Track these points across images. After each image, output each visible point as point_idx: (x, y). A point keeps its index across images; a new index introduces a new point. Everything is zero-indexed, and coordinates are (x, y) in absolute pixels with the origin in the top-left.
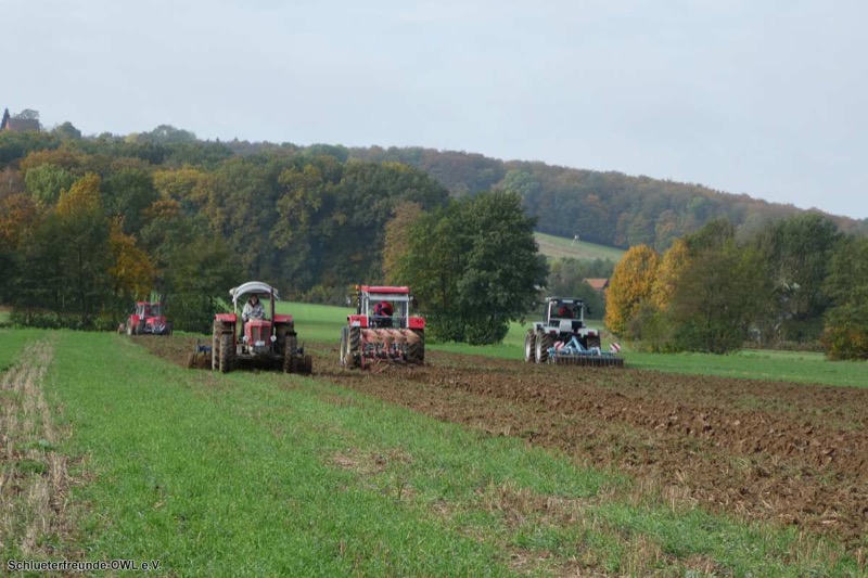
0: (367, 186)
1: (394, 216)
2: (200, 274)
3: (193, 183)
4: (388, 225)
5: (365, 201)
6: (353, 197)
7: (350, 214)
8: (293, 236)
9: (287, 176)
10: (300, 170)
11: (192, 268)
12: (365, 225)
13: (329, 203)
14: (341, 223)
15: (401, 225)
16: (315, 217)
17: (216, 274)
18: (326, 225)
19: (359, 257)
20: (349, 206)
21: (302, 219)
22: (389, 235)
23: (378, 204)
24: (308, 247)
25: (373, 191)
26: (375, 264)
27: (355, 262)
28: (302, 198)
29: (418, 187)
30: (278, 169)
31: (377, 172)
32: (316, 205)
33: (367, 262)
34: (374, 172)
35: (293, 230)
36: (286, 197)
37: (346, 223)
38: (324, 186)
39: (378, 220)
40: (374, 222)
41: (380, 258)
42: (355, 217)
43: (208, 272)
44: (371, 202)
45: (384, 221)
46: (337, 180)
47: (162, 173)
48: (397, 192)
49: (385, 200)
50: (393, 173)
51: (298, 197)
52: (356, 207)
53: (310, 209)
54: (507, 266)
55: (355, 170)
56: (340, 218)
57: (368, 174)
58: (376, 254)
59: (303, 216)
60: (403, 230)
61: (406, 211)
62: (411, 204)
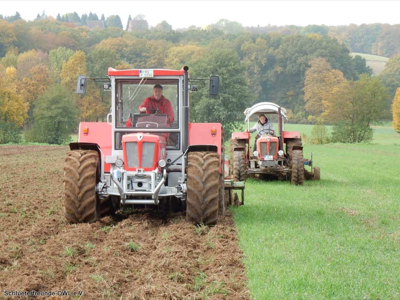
0: (294, 49)
1: (310, 67)
3: (193, 53)
4: (307, 72)
5: (293, 58)
6: (286, 57)
7: (285, 67)
8: (250, 81)
9: (246, 45)
10: (254, 42)
12: (294, 73)
13: (271, 62)
14: (279, 73)
15: (315, 72)
16: (264, 70)
18: (270, 74)
19: (291, 93)
20: (283, 62)
21: (256, 71)
22: (307, 79)
23: (301, 59)
24: (260, 88)
25: (296, 52)
26: (301, 97)
27: (290, 96)
28: (255, 58)
29: (325, 48)
30: (242, 42)
31: (301, 41)
32: (264, 62)
33: (297, 95)
34: (299, 40)
35: (250, 78)
36: (246, 58)
37: (282, 73)
38: (268, 52)
39: (301, 69)
40: (299, 71)
41: (303, 93)
42: (287, 68)
44: (296, 58)
45: (305, 70)
46: (277, 47)
47: (175, 48)
48: (312, 52)
49: (305, 57)
50: (311, 40)
51: (253, 58)
52: (288, 62)
53: (260, 65)
55: (288, 40)
56: (279, 69)
57: (295, 41)
58: (301, 90)
59: (256, 69)
60: (315, 75)
61: (317, 62)
62: (320, 58)
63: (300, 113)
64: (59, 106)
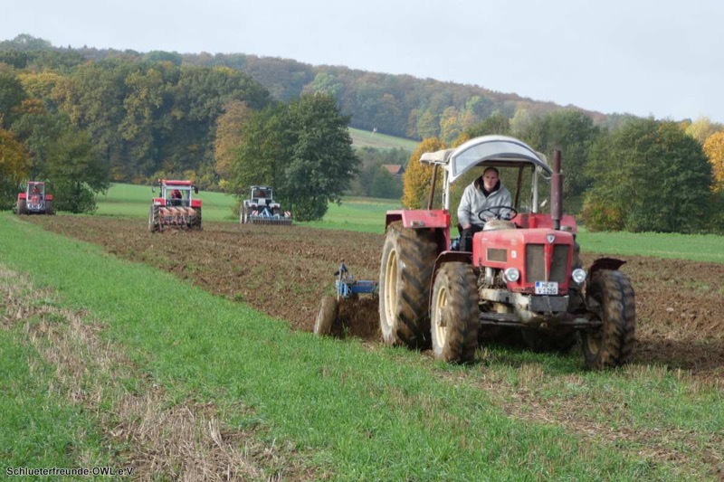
0: (201, 88)
1: (224, 112)
2: (69, 163)
3: (53, 84)
4: (219, 120)
5: (199, 100)
6: (189, 97)
7: (187, 110)
8: (138, 129)
9: (133, 78)
10: (144, 74)
11: (62, 157)
12: (200, 120)
13: (169, 101)
14: (178, 118)
15: (230, 120)
16: (157, 113)
17: (83, 162)
18: (166, 121)
19: (195, 147)
20: (186, 104)
21: (146, 115)
22: (220, 128)
23: (210, 102)
24: (151, 139)
25: (206, 92)
26: (208, 153)
27: (192, 151)
28: (146, 97)
29: (244, 88)
30: (126, 72)
31: (209, 76)
32: (158, 103)
33: (202, 151)
34: (206, 75)
35: (138, 124)
36: (132, 96)
37: (183, 118)
38: (164, 88)
39: (210, 115)
40: (207, 117)
41: (212, 148)
42: (191, 113)
43: (75, 161)
44: (204, 101)
45: (215, 117)
46: (175, 82)
47: (25, 75)
48: (226, 93)
49: (216, 99)
50: (224, 76)
51: (142, 96)
52: (192, 105)
53: (153, 107)
54: (327, 156)
55: (190, 74)
56: (178, 114)
57: (202, 77)
58: (209, 144)
59: (147, 112)
60: (232, 124)
61: (234, 108)
62: (239, 102)
63: (207, 177)
64: (85, 160)
